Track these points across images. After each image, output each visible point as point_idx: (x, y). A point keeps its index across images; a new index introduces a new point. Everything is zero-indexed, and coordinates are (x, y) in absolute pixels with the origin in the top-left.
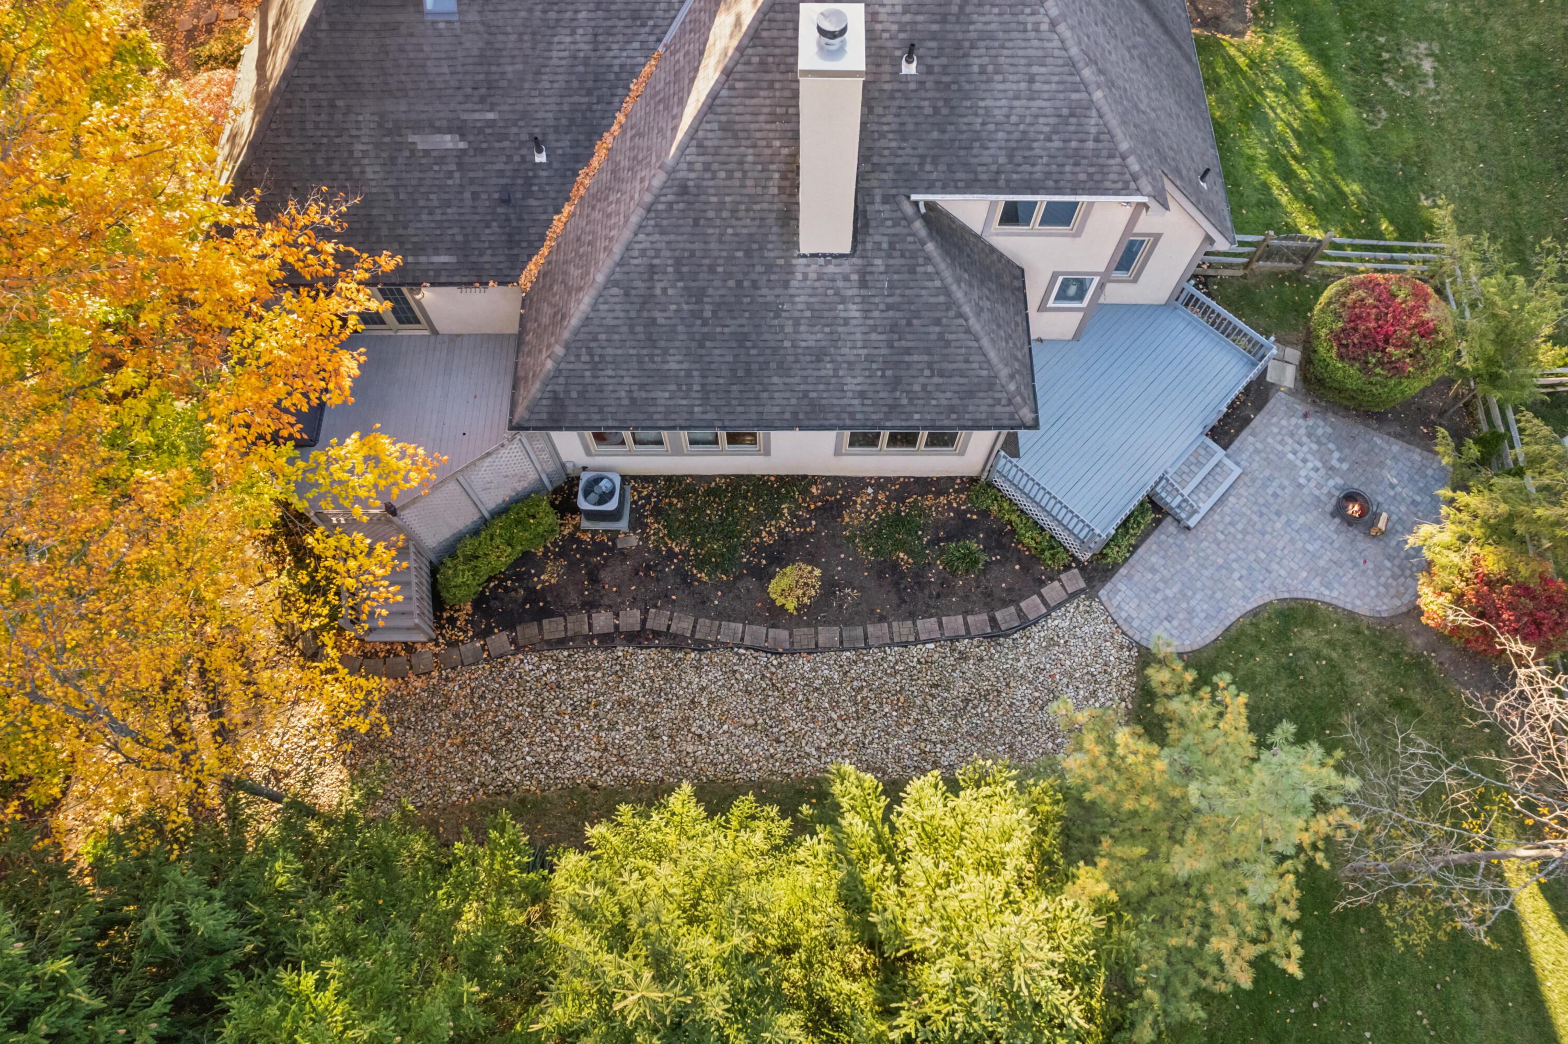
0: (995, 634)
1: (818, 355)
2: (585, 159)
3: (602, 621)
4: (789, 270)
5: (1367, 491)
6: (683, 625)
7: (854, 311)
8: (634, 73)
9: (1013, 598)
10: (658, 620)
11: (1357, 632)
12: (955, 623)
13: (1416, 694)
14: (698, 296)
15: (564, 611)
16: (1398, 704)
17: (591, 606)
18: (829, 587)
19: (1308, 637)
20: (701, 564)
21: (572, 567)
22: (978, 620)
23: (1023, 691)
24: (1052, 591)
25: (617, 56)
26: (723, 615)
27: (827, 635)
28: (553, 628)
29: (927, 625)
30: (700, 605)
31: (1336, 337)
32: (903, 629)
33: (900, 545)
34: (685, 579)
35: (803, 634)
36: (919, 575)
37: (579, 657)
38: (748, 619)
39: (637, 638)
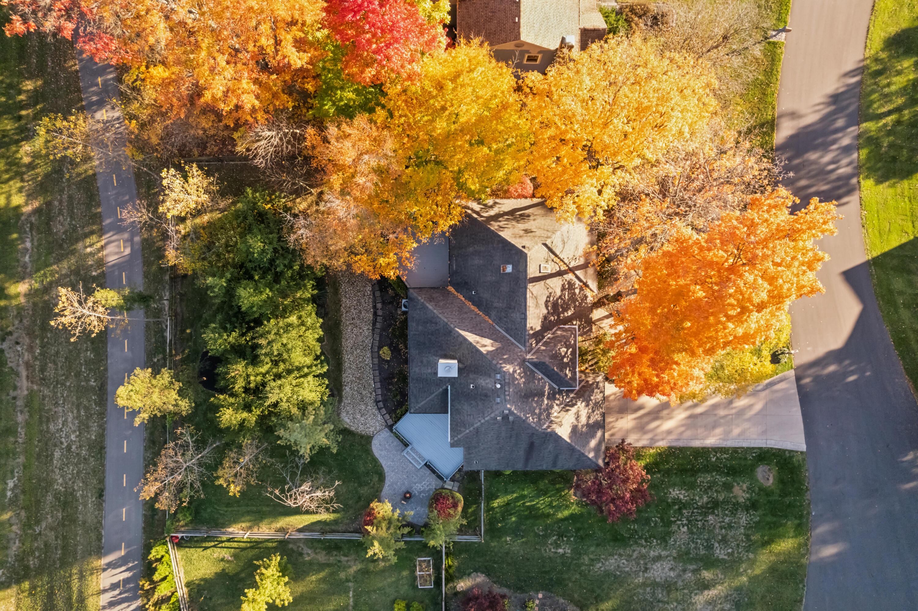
0: (377, 402)
1: (422, 362)
2: (473, 304)
3: (379, 306)
4: (437, 356)
5: (412, 500)
6: (378, 325)
7: (429, 371)
8: (490, 317)
9: (385, 406)
10: (379, 319)
11: (377, 491)
12: (379, 392)
13: (362, 503)
14: (432, 335)
15: (382, 296)
16: (360, 498)
17: (383, 303)
18: (387, 361)
19: (376, 479)
20: (393, 329)
21: (393, 298)
22: (380, 398)
23: (363, 407)
24: (387, 416)
25: (493, 313)
26: (381, 335)
27: (376, 361)
28: (378, 294)
29: (379, 385)
30: (383, 329)
31: (441, 493)
32: (378, 379)
33: (398, 380)
34: (390, 326)
35: (376, 355)
36: (391, 384)
37: (371, 300)
38: (380, 341)
39: (375, 314)
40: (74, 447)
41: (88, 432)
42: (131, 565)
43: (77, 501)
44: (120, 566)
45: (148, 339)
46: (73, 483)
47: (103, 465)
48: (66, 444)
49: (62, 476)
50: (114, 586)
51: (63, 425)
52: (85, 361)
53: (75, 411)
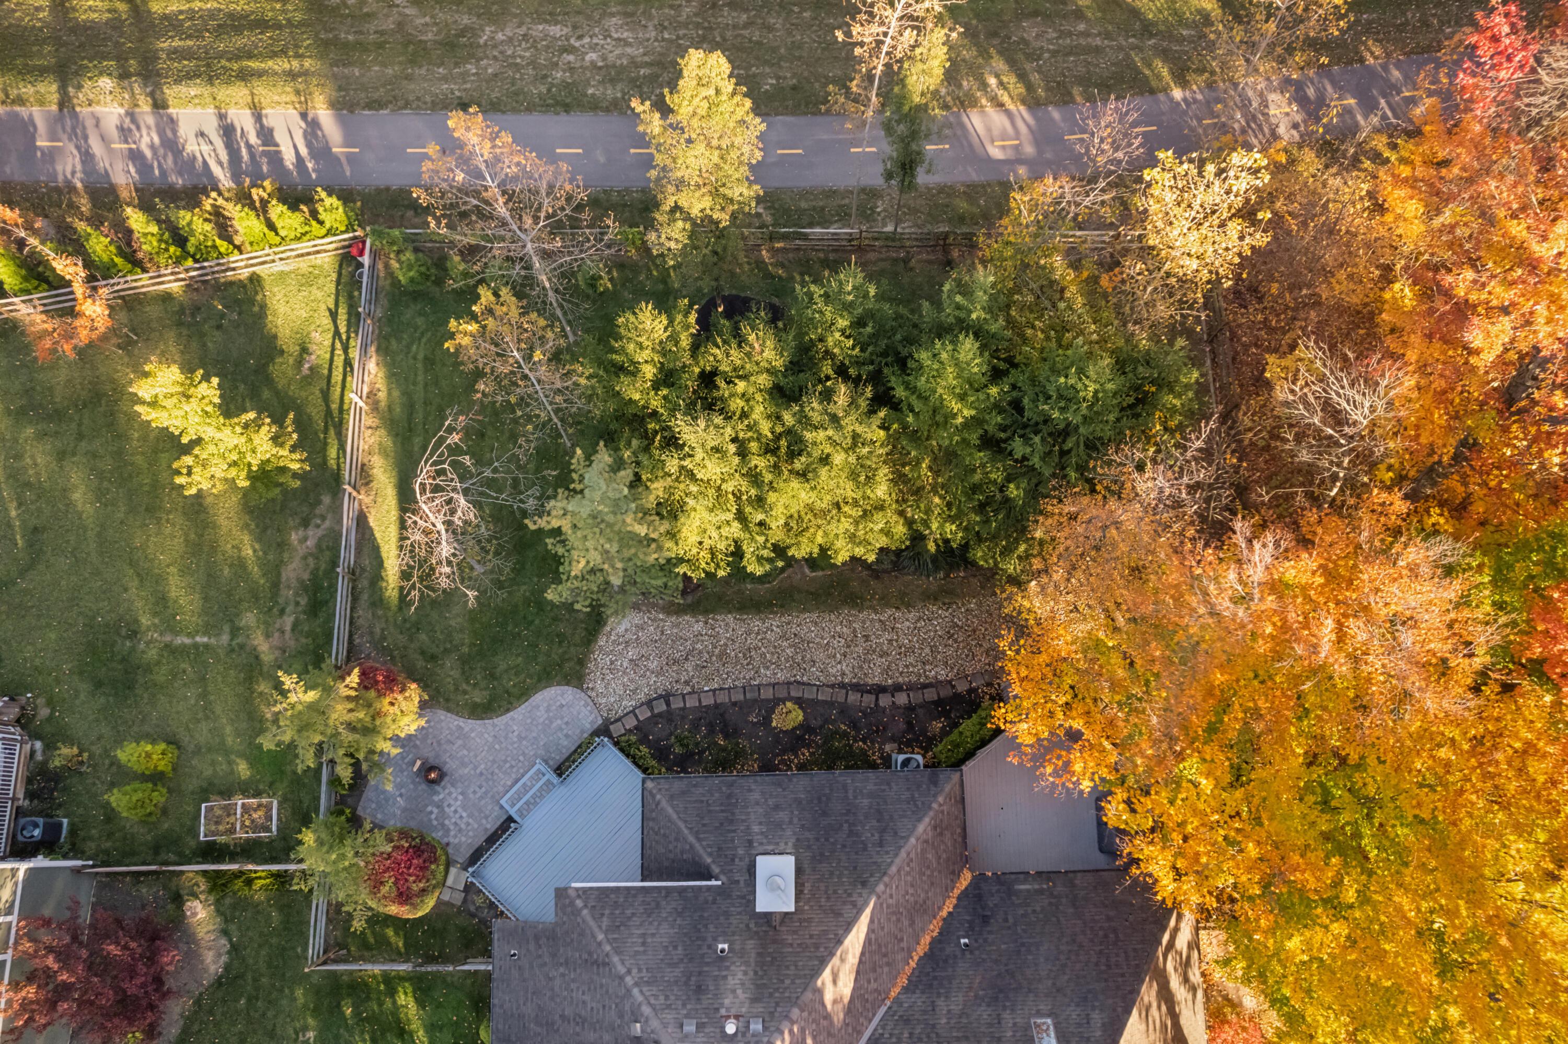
0: (667, 697)
1: (777, 807)
2: (934, 942)
3: (902, 699)
5: (424, 786)
6: (853, 697)
7: (756, 828)
8: (906, 989)
9: (655, 718)
10: (869, 700)
11: (447, 700)
12: (691, 702)
13: (420, 663)
15: (925, 705)
16: (433, 658)
17: (910, 708)
18: (767, 720)
19: (478, 697)
20: (845, 735)
21: (924, 731)
22: (677, 704)
23: (653, 665)
24: (631, 723)
25: (918, 1000)
26: (830, 704)
27: (767, 694)
28: (930, 695)
29: (708, 701)
30: (844, 709)
31: (435, 860)
32: (722, 698)
33: (724, 749)
34: (854, 725)
35: (782, 694)
36: (711, 731)
37: (914, 679)
38: (815, 703)
39: (880, 690)
40: (571, 58)
41: (602, 82)
42: (310, 165)
43: (457, 65)
44: (309, 145)
45: (805, 194)
46: (495, 58)
47: (529, 110)
48: (577, 44)
49: (511, 39)
50: (266, 135)
51: (619, 39)
52: (754, 76)
53: (646, 59)
